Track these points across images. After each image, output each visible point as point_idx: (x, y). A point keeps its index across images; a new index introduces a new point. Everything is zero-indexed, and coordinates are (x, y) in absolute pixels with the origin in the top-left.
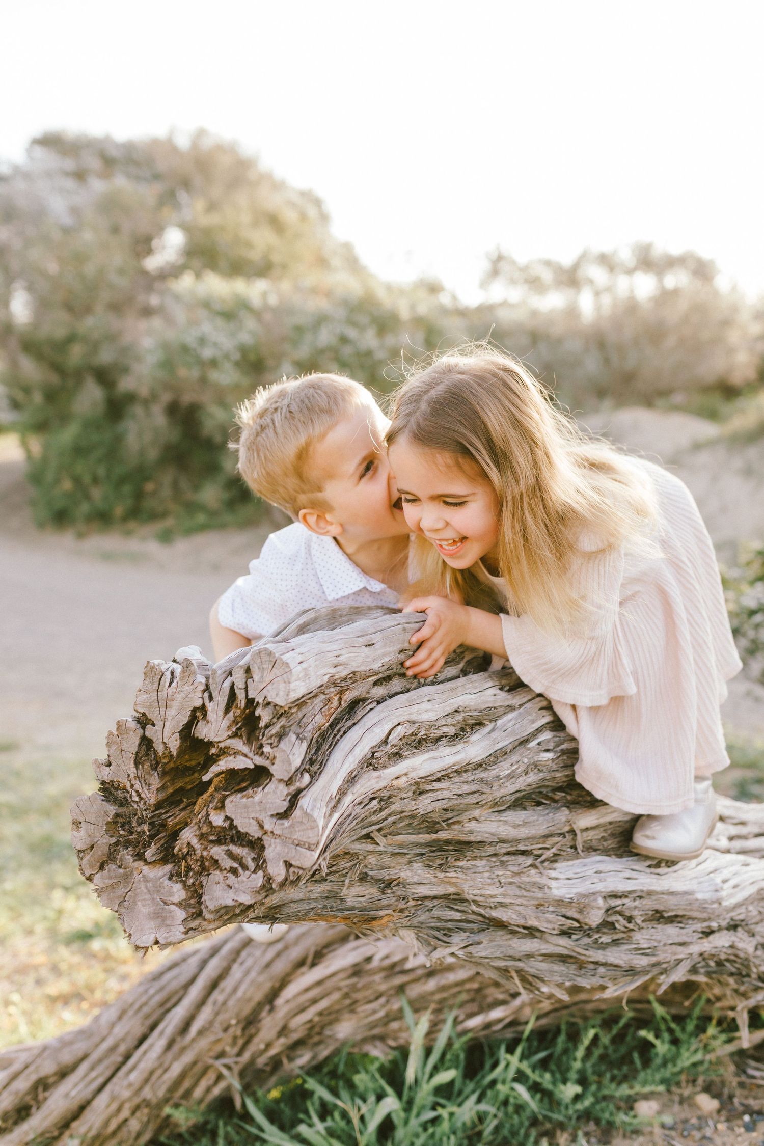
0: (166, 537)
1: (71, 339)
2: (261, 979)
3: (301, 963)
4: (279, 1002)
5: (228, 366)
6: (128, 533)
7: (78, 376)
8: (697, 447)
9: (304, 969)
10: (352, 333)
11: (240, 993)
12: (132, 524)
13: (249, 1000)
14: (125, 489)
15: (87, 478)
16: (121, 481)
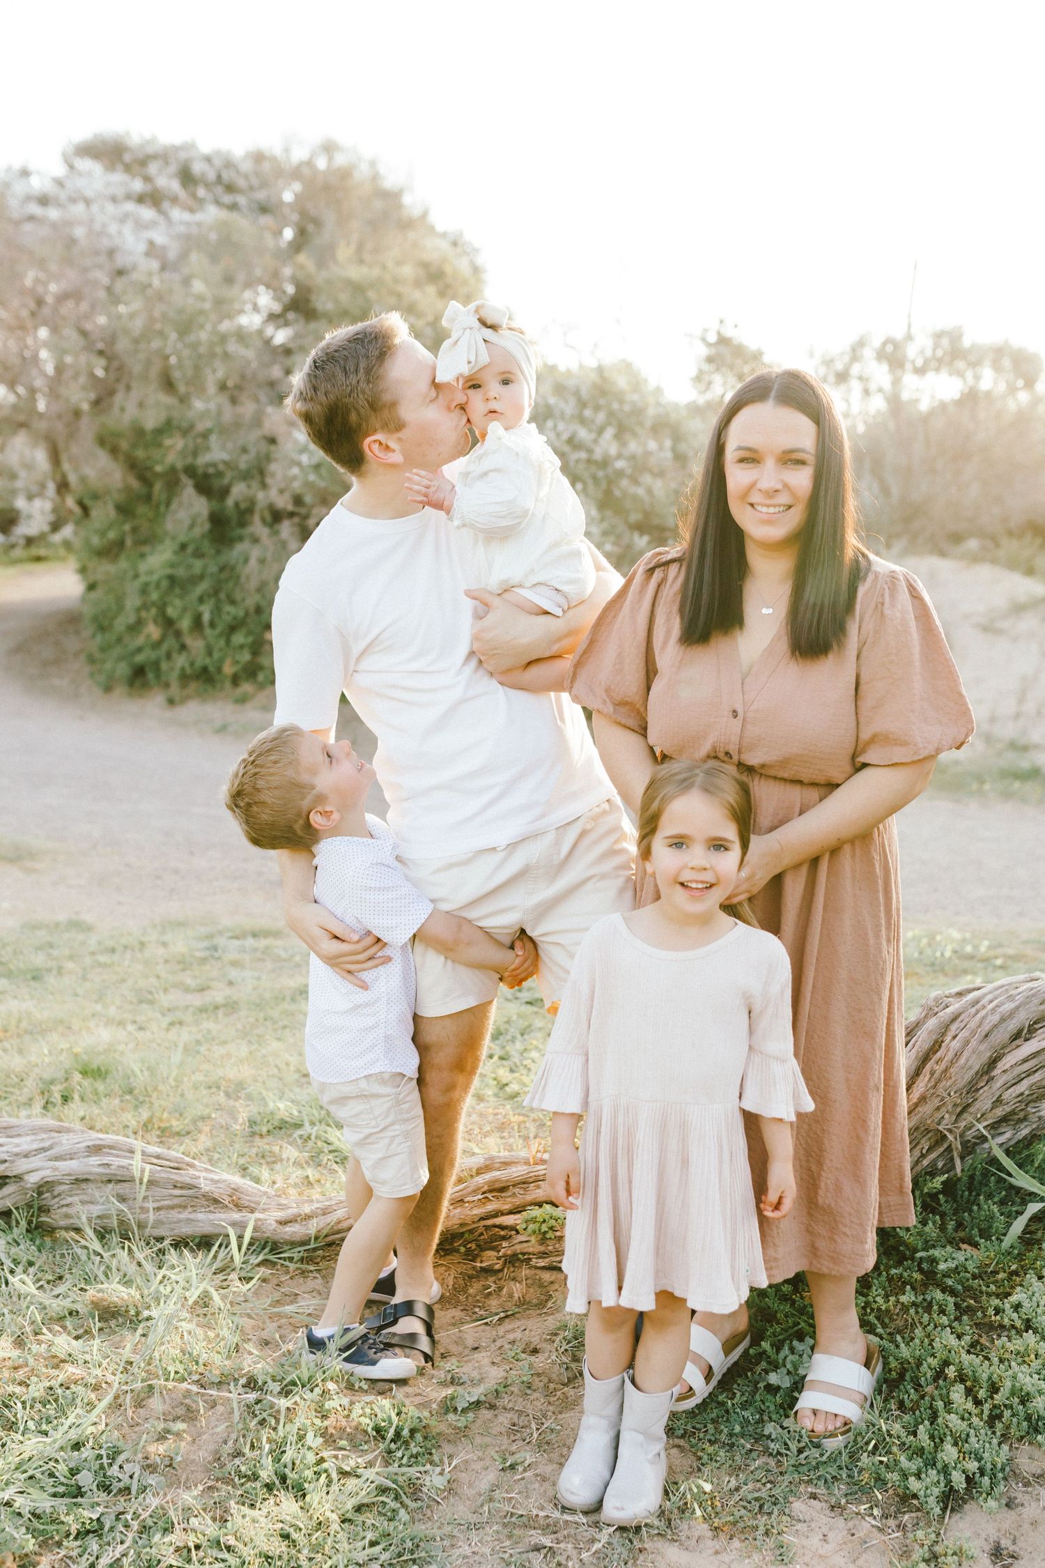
1: (167, 427)
2: (982, 1047)
3: (1017, 1036)
4: (996, 1072)
6: (242, 700)
7: (173, 481)
8: (1018, 609)
9: (1018, 1042)
10: (583, 434)
11: (962, 1061)
12: (246, 687)
13: (970, 1068)
14: (239, 638)
15: (185, 624)
16: (232, 629)
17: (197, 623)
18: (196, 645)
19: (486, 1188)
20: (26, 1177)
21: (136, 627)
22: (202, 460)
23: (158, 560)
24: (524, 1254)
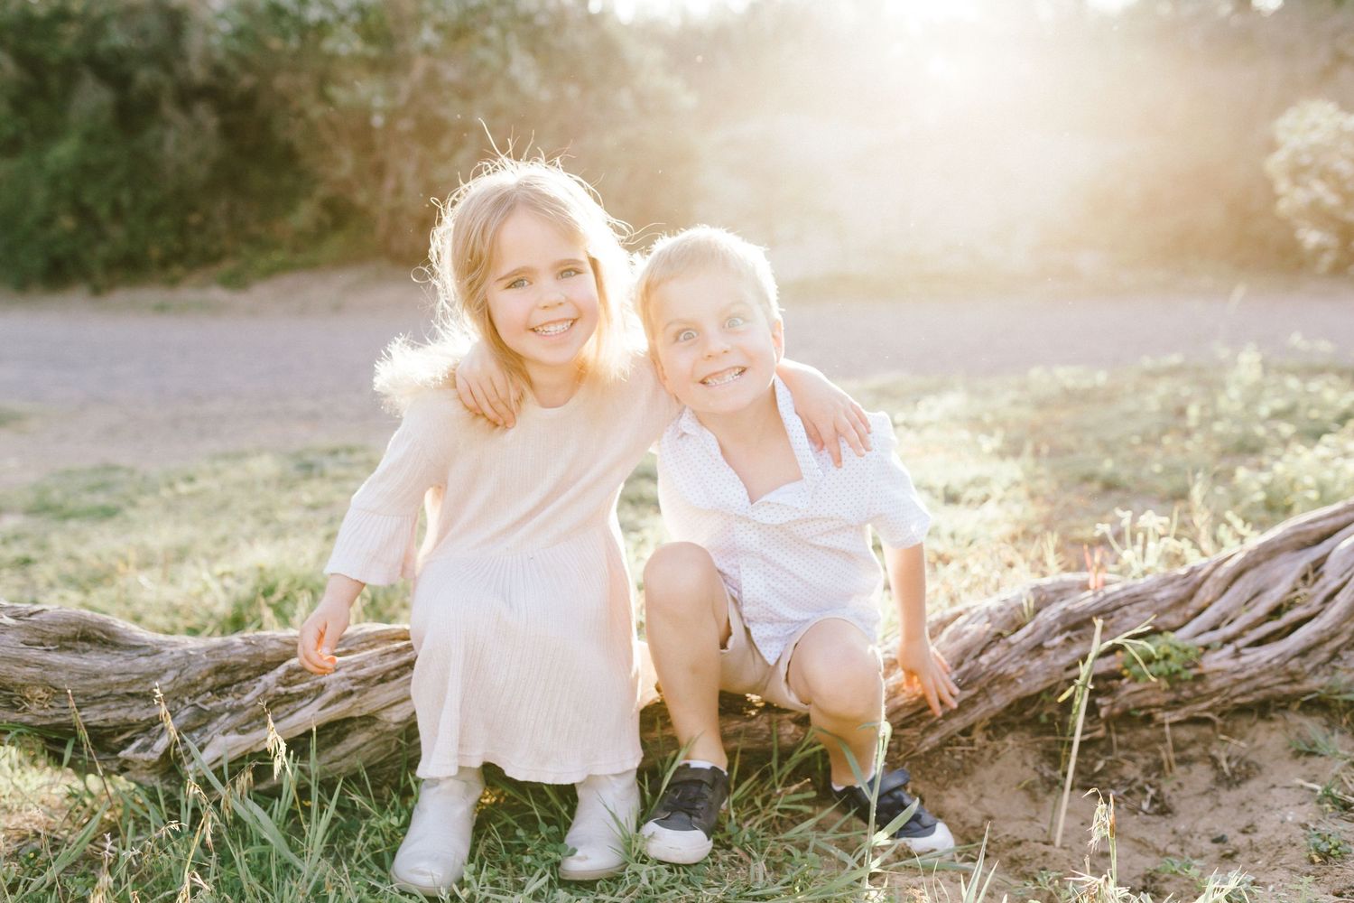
0: (235, 281)
1: (59, 18)
5: (346, 30)
6: (173, 283)
7: (69, 72)
12: (177, 270)
14: (163, 222)
15: (103, 211)
16: (155, 211)
17: (117, 212)
18: (117, 233)
19: (1059, 627)
20: (384, 716)
21: (47, 221)
22: (102, 45)
23: (64, 151)
24: (1140, 709)
